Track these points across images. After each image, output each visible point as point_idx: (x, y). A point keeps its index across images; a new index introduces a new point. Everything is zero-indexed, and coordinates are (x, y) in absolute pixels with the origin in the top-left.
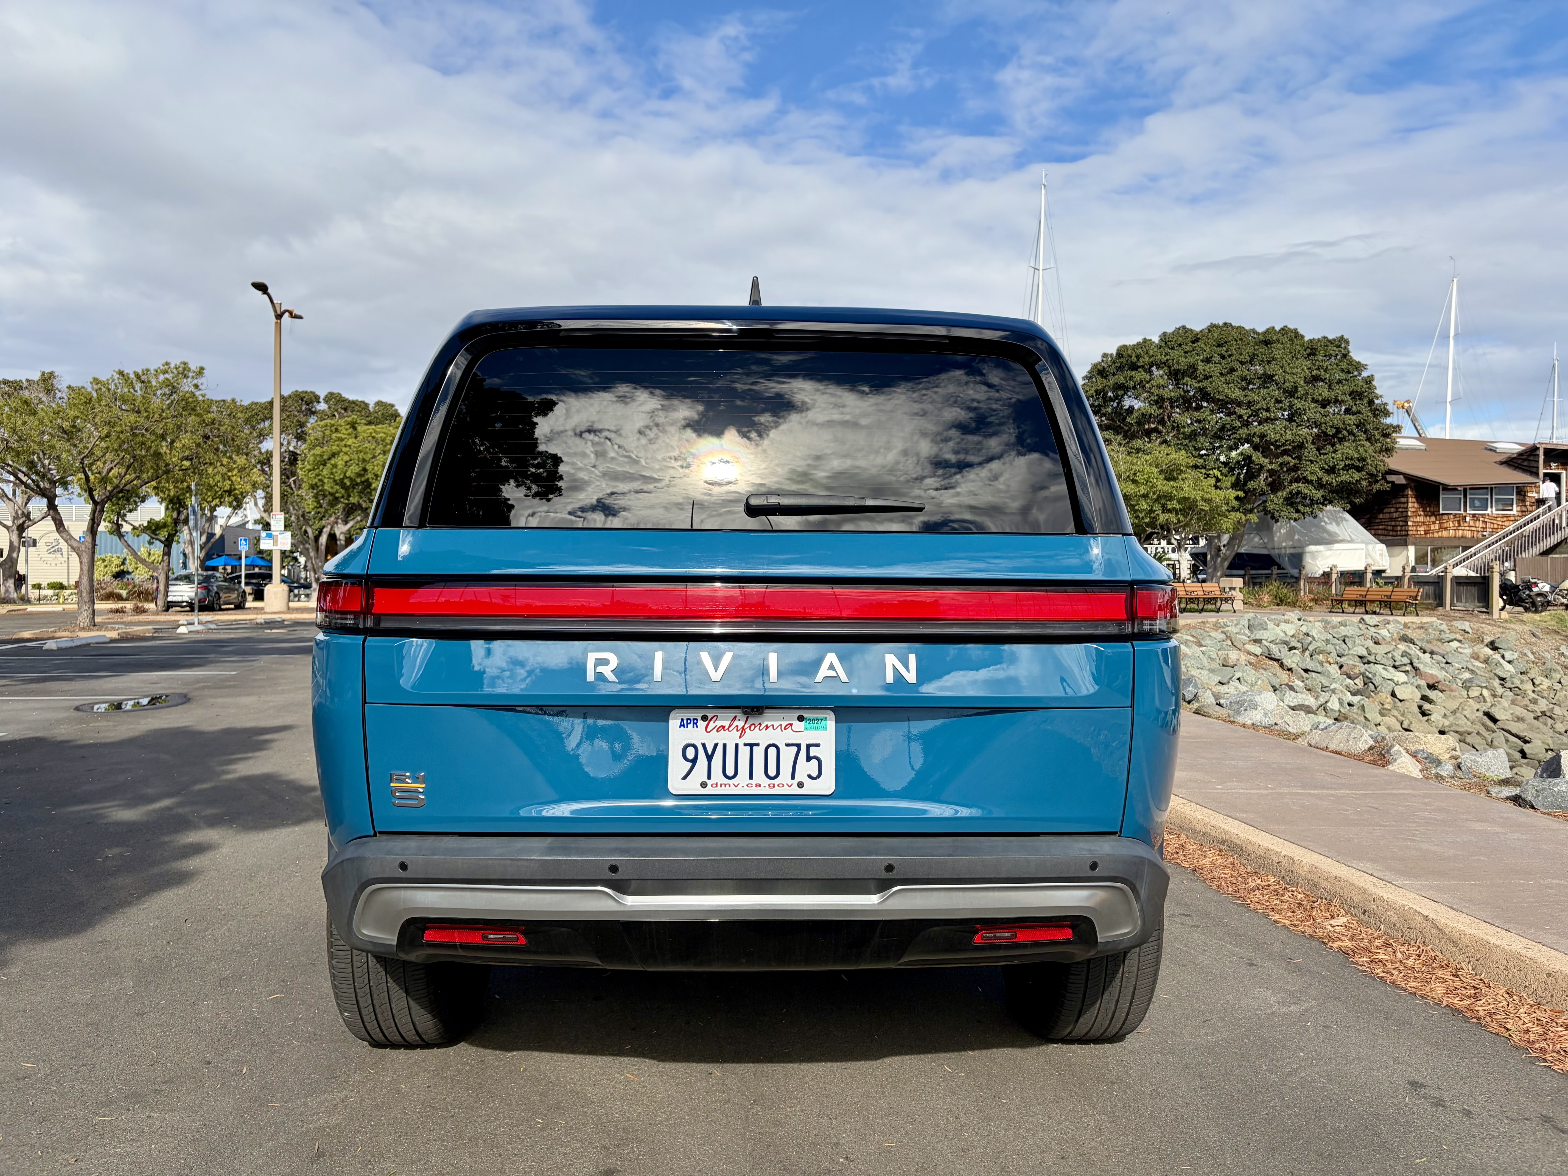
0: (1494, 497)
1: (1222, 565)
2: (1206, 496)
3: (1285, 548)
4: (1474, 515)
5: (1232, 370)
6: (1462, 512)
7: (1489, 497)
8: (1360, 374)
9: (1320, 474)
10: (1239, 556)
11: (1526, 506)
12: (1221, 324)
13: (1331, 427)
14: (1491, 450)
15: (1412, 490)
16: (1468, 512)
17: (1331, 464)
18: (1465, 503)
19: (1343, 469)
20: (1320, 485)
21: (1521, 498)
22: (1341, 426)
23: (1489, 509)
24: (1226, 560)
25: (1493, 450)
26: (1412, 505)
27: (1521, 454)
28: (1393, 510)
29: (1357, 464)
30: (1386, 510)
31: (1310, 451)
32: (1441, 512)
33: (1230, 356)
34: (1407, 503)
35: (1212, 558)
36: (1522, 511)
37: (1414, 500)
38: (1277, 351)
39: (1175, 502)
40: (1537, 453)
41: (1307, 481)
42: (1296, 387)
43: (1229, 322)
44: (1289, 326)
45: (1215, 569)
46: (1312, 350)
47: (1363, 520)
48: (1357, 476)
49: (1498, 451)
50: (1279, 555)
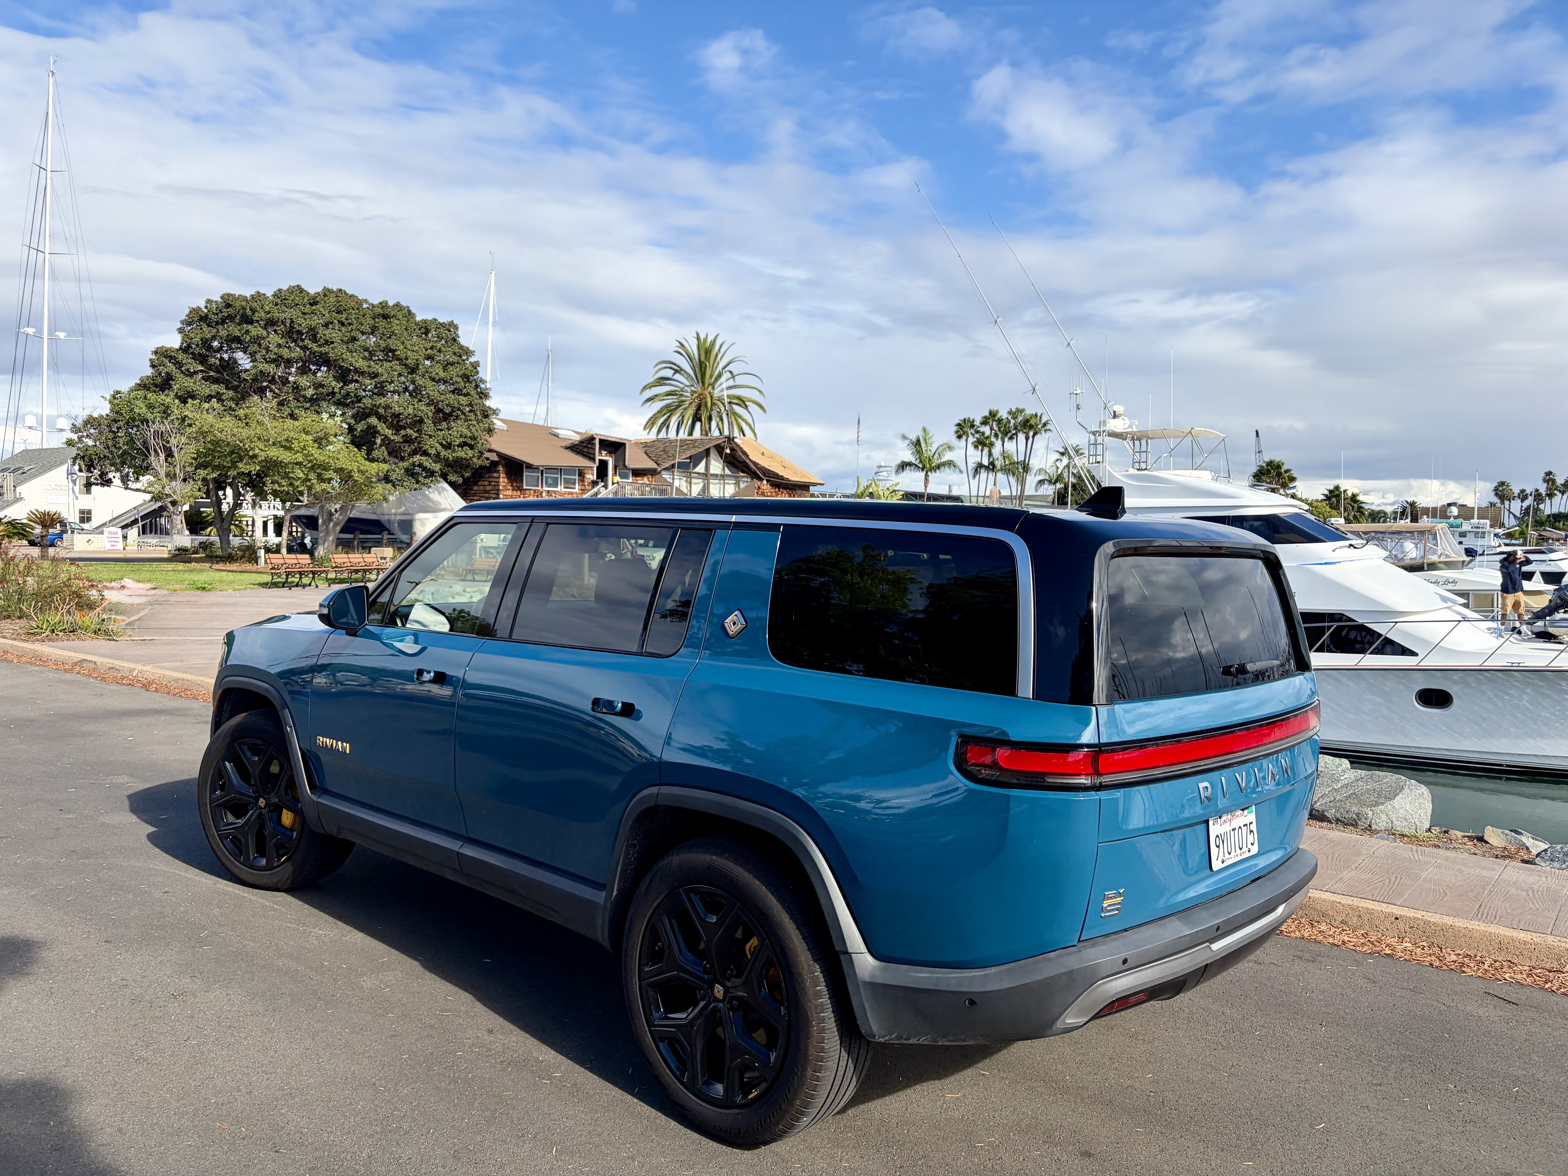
0: (563, 476)
1: (334, 530)
2: (362, 468)
3: (395, 514)
4: (548, 492)
5: (354, 339)
6: (540, 488)
7: (559, 476)
8: (467, 359)
9: (439, 447)
10: (350, 520)
11: (584, 486)
12: (335, 289)
13: (447, 406)
14: (554, 435)
15: (503, 467)
16: (544, 488)
17: (449, 440)
18: (542, 480)
19: (458, 446)
20: (437, 458)
21: (581, 478)
22: (456, 405)
23: (559, 486)
24: (338, 524)
25: (556, 435)
26: (503, 480)
27: (581, 442)
28: (486, 483)
29: (469, 441)
30: (480, 483)
31: (428, 426)
32: (525, 487)
33: (350, 324)
34: (499, 478)
35: (324, 522)
36: (582, 490)
37: (504, 476)
38: (396, 326)
39: (331, 472)
40: (594, 442)
41: (425, 453)
42: (418, 365)
43: (343, 289)
44: (401, 303)
45: (328, 533)
46: (425, 328)
47: (460, 491)
48: (470, 453)
49: (560, 436)
50: (389, 521)
